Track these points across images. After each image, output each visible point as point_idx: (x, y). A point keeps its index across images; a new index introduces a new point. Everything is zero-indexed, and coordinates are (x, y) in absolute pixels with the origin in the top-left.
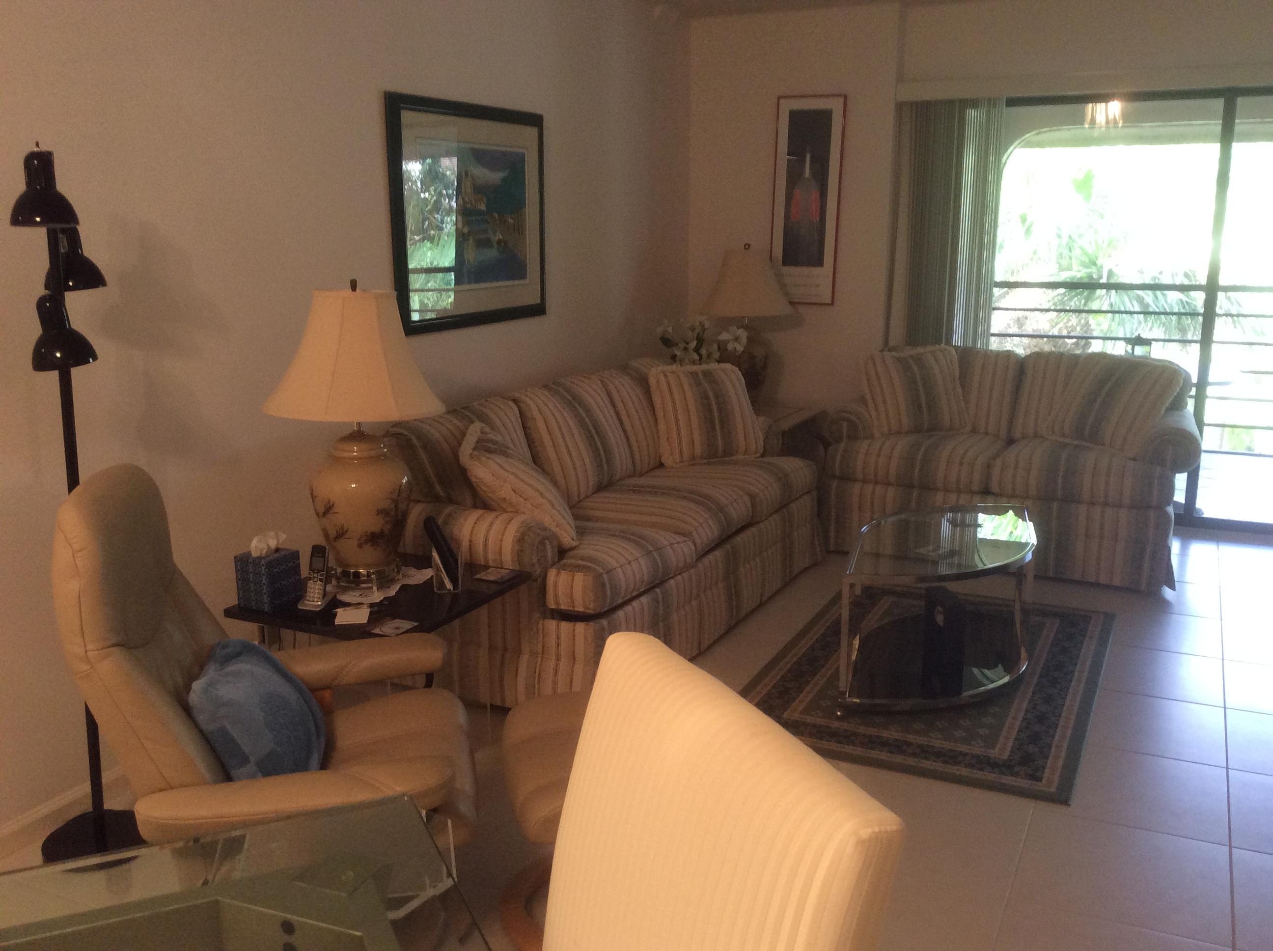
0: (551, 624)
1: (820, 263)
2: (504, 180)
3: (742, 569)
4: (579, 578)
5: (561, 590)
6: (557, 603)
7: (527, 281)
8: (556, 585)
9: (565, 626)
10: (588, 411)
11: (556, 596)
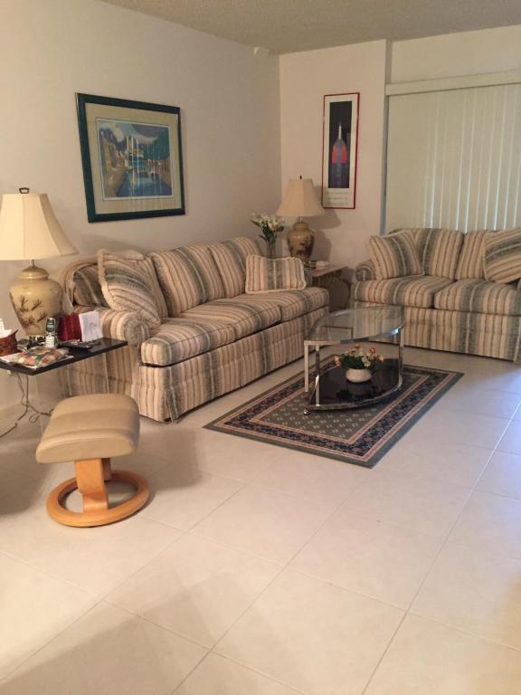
0: (144, 368)
1: (347, 186)
2: (155, 142)
3: (272, 346)
4: (155, 347)
5: (147, 354)
6: (146, 360)
7: (172, 196)
8: (145, 351)
9: (150, 369)
10: (195, 263)
11: (145, 356)
